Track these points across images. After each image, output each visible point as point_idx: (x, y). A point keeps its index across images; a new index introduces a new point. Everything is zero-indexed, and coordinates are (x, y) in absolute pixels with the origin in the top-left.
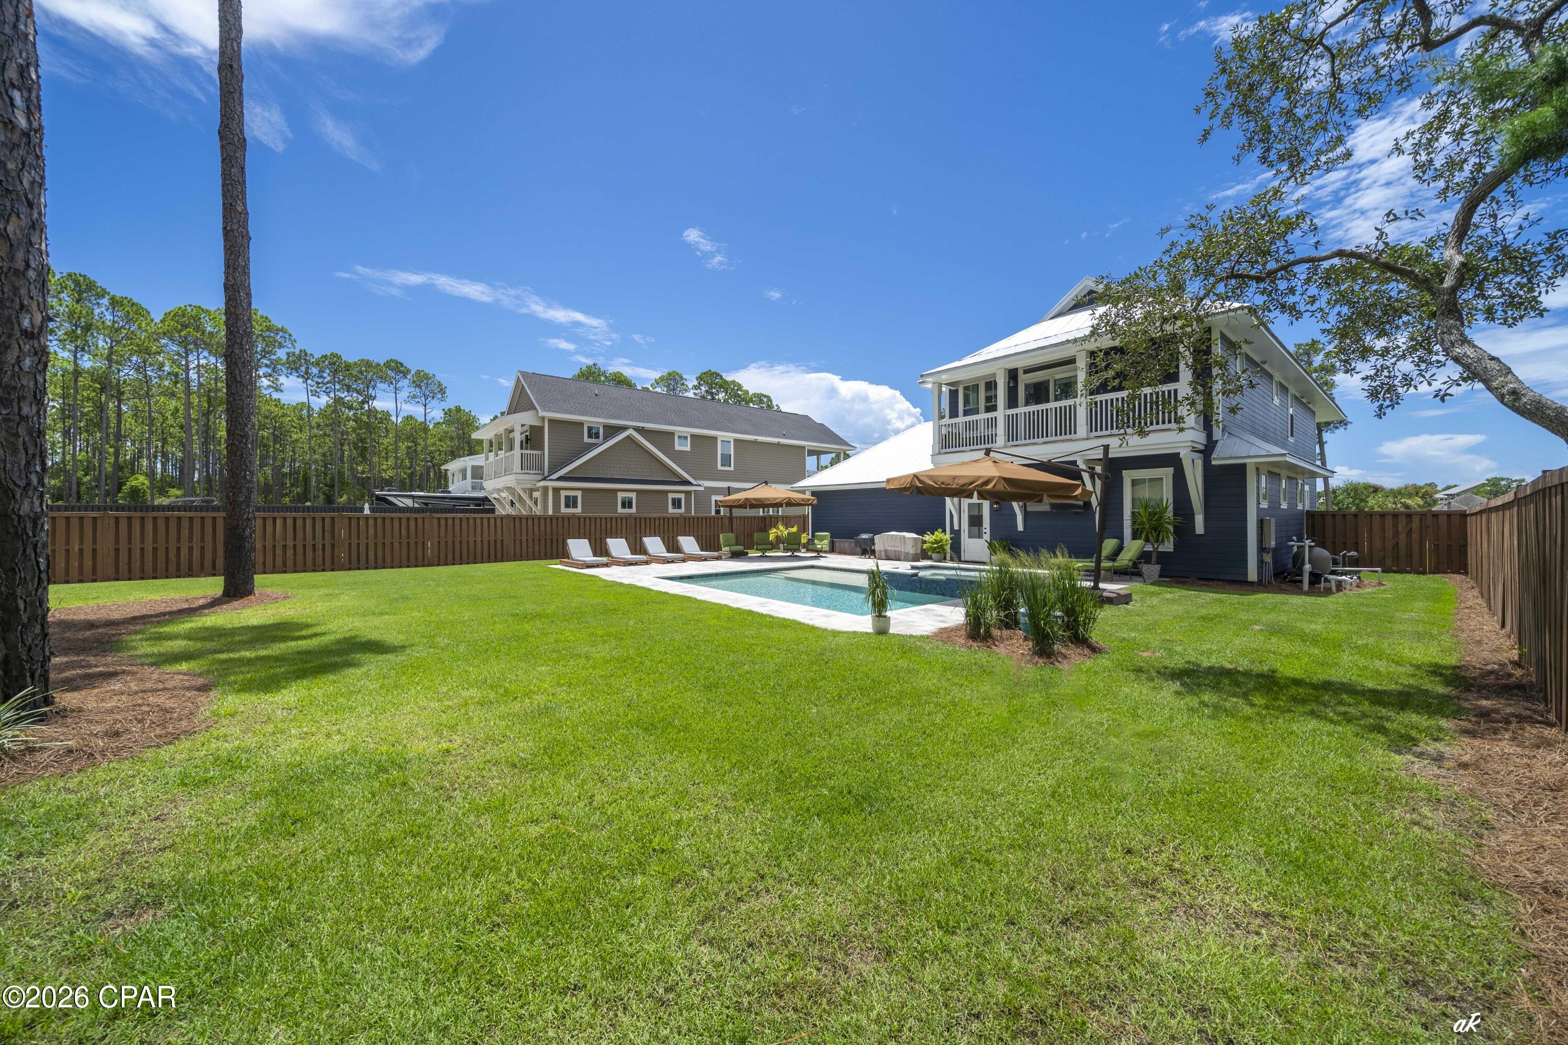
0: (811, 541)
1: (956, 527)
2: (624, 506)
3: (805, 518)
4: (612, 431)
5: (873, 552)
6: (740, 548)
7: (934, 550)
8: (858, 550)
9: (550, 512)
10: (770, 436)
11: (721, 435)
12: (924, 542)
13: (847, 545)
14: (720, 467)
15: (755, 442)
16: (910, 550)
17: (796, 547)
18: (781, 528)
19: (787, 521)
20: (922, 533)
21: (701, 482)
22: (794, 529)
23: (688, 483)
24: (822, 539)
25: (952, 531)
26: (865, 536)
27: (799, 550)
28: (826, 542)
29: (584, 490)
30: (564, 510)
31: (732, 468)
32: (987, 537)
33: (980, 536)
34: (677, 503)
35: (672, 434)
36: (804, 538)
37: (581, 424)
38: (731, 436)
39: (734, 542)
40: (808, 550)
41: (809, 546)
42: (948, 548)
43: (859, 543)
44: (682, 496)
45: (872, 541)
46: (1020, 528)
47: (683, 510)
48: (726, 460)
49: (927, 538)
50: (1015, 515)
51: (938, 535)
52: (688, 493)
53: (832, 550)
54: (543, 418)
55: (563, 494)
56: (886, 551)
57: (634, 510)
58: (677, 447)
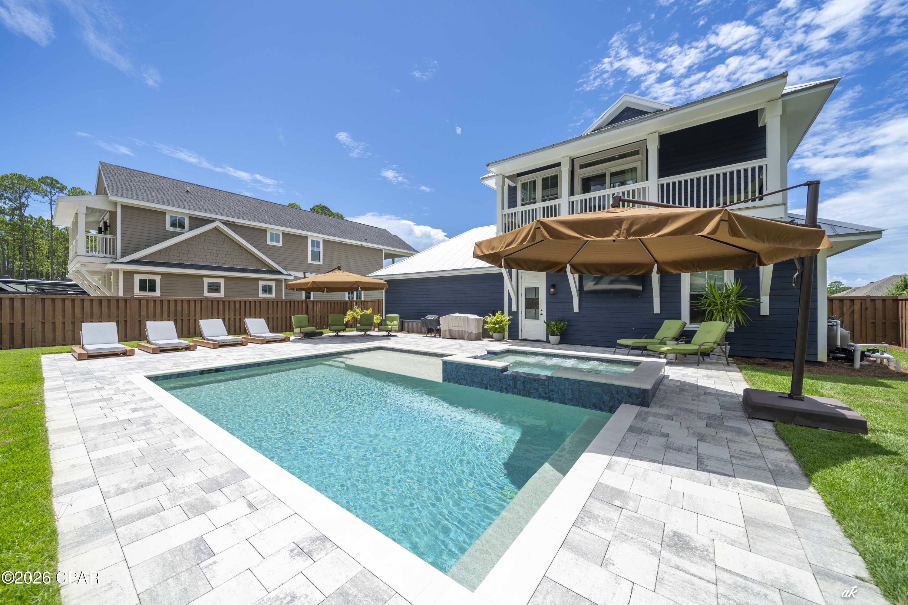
0: (383, 323)
1: (514, 309)
2: (210, 290)
3: (379, 302)
4: (197, 222)
5: (438, 331)
6: (312, 329)
7: (495, 330)
8: (425, 329)
9: (121, 294)
10: (354, 239)
11: (313, 236)
12: (485, 323)
13: (415, 324)
14: (310, 261)
15: (342, 243)
16: (474, 330)
17: (368, 327)
18: (358, 310)
19: (363, 305)
20: (482, 314)
21: (292, 273)
22: (369, 312)
23: (279, 273)
24: (392, 320)
25: (510, 313)
26: (431, 317)
27: (370, 330)
28: (396, 322)
29: (163, 274)
30: (137, 292)
31: (321, 263)
32: (543, 318)
33: (536, 317)
34: (267, 290)
35: (264, 231)
36: (376, 319)
37: (163, 214)
38: (320, 237)
39: (307, 323)
40: (380, 330)
41: (381, 325)
42: (506, 328)
43: (425, 323)
44: (273, 284)
45: (438, 322)
46: (576, 309)
47: (273, 295)
48: (315, 255)
49: (488, 319)
50: (572, 298)
51: (499, 316)
52: (279, 281)
53: (402, 329)
54: (115, 204)
55: (137, 278)
56: (450, 331)
57: (222, 294)
58: (269, 242)
